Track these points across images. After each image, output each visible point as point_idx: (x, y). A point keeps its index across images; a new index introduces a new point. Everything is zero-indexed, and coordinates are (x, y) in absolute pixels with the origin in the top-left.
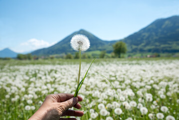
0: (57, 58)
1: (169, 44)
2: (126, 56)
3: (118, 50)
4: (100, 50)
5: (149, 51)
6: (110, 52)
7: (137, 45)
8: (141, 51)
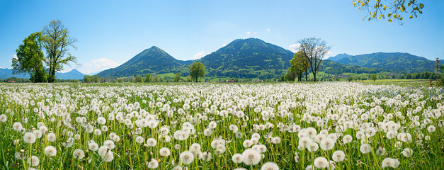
0: (126, 81)
1: (247, 68)
2: (203, 80)
3: (195, 73)
4: (174, 72)
5: (228, 75)
6: (185, 75)
7: (215, 67)
8: (220, 75)
